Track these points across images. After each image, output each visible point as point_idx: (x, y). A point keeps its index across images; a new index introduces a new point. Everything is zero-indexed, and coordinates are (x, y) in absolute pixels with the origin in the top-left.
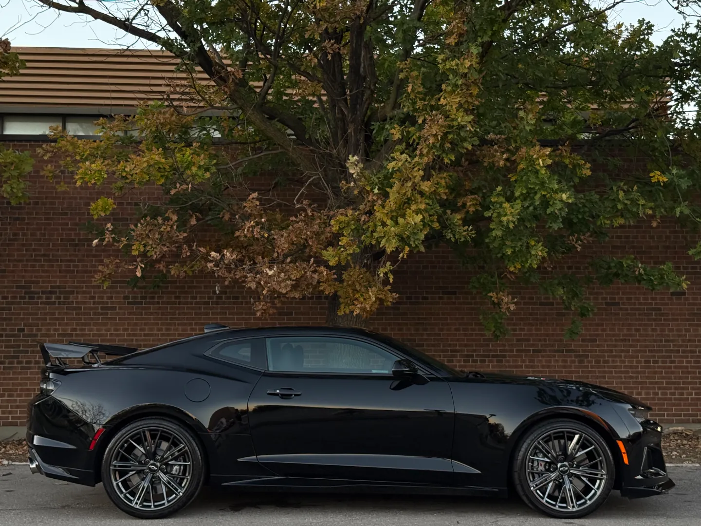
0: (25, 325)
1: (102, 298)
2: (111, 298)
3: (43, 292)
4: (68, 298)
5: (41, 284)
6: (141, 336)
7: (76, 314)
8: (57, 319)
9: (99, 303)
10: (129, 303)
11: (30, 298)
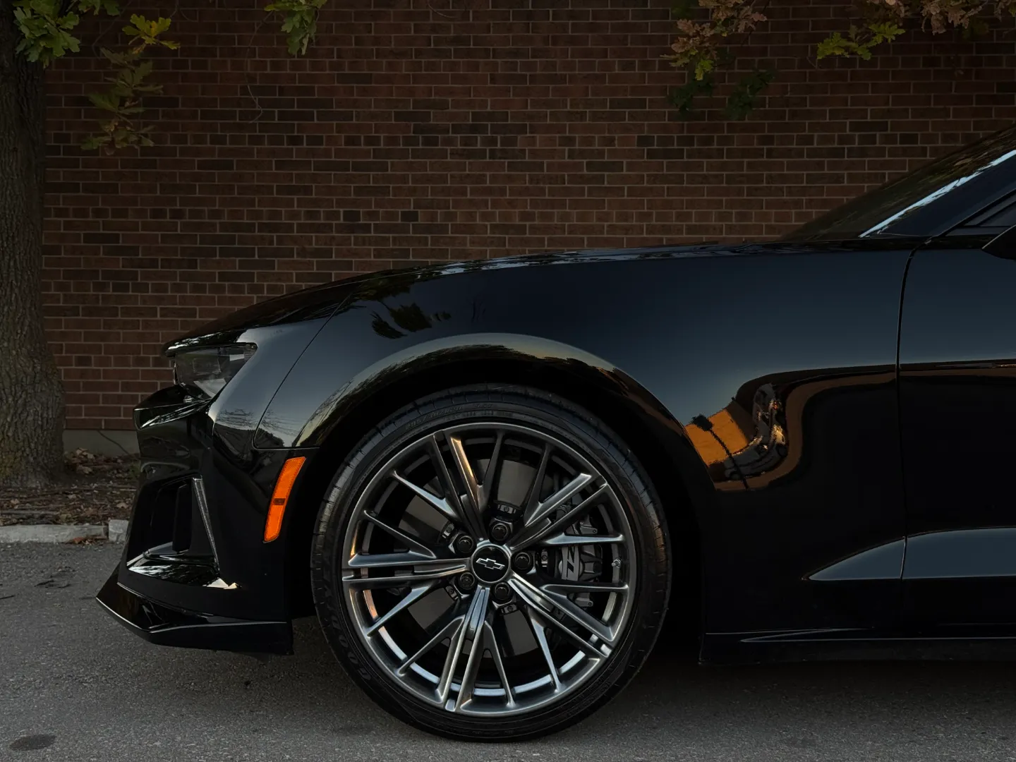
0: (417, 205)
1: (589, 141)
2: (610, 141)
3: (456, 129)
4: (512, 142)
5: (450, 110)
6: (680, 231)
7: (531, 181)
8: (489, 191)
9: (582, 154)
10: (651, 154)
11: (428, 142)
